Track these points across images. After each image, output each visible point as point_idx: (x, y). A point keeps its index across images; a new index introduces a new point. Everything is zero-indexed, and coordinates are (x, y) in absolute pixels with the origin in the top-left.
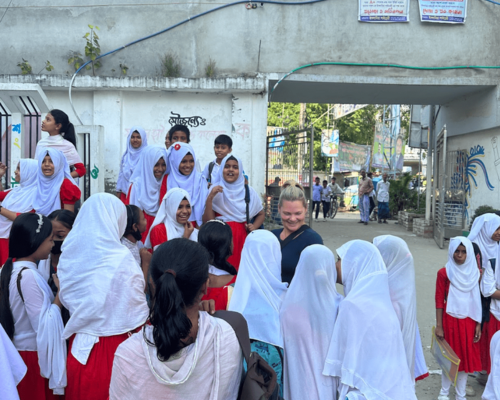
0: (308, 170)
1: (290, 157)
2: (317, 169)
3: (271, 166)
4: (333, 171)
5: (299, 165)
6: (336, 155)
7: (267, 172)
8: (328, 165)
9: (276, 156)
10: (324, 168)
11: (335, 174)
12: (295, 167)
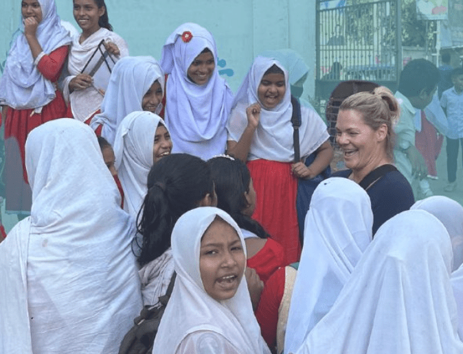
0: (392, 45)
1: (359, 24)
2: (409, 43)
3: (323, 40)
4: (438, 47)
5: (376, 38)
6: (443, 16)
7: (318, 50)
8: (431, 36)
9: (333, 23)
10: (422, 42)
11: (441, 51)
12: (369, 41)
